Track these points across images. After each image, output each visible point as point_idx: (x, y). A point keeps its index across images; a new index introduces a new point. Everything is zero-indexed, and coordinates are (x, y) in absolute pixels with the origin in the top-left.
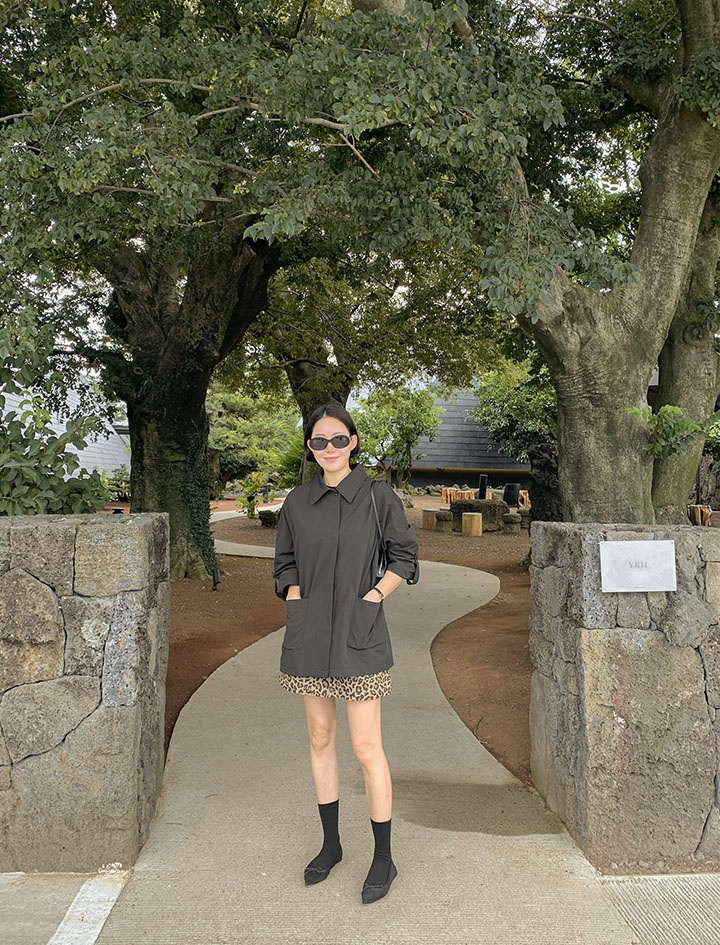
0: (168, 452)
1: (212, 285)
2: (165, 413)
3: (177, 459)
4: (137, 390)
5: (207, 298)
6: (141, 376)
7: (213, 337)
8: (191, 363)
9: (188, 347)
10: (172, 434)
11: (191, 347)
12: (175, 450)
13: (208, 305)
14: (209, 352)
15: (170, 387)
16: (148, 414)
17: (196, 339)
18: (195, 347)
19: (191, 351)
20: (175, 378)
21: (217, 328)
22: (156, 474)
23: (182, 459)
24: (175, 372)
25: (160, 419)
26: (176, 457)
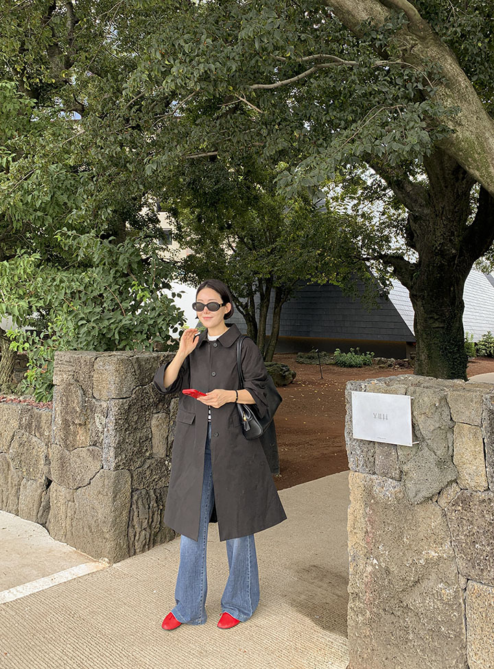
0: (431, 321)
1: (444, 204)
2: (426, 294)
3: (437, 326)
4: (411, 280)
5: (443, 212)
6: (413, 270)
7: (451, 240)
8: (438, 259)
9: (434, 249)
10: (432, 309)
11: (436, 247)
12: (437, 319)
13: (444, 218)
14: (449, 250)
15: (427, 276)
16: (416, 295)
17: (439, 243)
18: (438, 248)
19: (437, 251)
20: (429, 271)
21: (453, 234)
22: (425, 336)
23: (441, 326)
24: (429, 267)
25: (423, 298)
26: (437, 325)
